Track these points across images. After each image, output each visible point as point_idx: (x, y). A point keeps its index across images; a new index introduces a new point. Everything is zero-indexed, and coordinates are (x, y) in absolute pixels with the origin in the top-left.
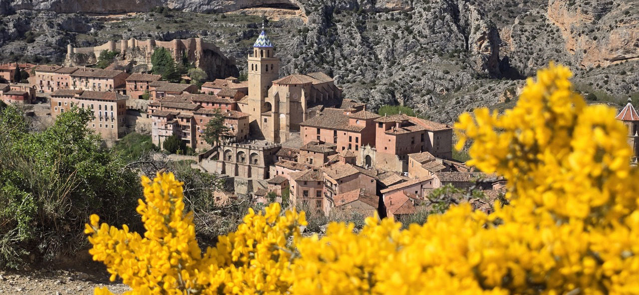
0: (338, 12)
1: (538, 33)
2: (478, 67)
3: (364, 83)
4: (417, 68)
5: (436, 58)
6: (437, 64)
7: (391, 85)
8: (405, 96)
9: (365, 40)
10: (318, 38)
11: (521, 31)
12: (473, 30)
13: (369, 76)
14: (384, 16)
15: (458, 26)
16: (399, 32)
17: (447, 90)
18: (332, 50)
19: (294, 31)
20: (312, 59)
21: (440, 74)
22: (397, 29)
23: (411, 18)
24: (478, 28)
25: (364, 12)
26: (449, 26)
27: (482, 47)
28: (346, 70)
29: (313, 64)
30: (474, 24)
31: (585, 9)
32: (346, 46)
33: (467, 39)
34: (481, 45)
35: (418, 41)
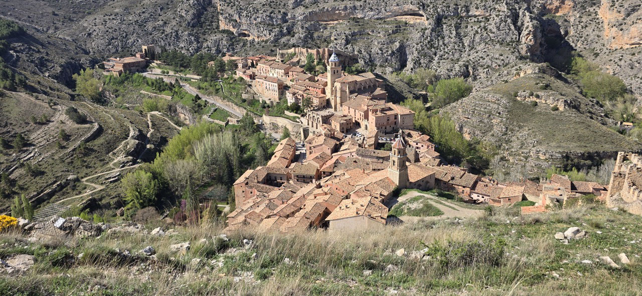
0: (446, 18)
1: (590, 24)
2: (523, 52)
3: (453, 60)
4: (485, 52)
5: (498, 46)
6: (498, 50)
7: (468, 61)
8: (474, 69)
9: (458, 34)
10: (431, 34)
11: (579, 22)
12: (524, 29)
13: (457, 56)
14: (474, 19)
15: (515, 26)
16: (479, 30)
17: (499, 66)
18: (438, 40)
19: (420, 30)
20: (426, 45)
21: (497, 56)
22: (478, 28)
23: (489, 21)
24: (527, 28)
25: (461, 17)
26: (509, 26)
27: (528, 39)
28: (444, 52)
29: (426, 49)
30: (526, 24)
31: (619, 10)
32: (446, 38)
33: (520, 34)
34: (527, 38)
35: (489, 35)
